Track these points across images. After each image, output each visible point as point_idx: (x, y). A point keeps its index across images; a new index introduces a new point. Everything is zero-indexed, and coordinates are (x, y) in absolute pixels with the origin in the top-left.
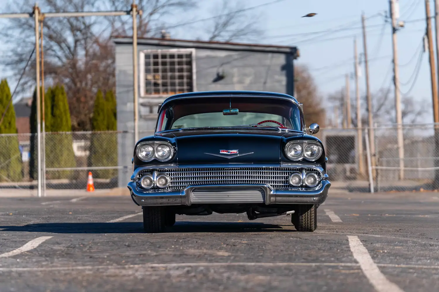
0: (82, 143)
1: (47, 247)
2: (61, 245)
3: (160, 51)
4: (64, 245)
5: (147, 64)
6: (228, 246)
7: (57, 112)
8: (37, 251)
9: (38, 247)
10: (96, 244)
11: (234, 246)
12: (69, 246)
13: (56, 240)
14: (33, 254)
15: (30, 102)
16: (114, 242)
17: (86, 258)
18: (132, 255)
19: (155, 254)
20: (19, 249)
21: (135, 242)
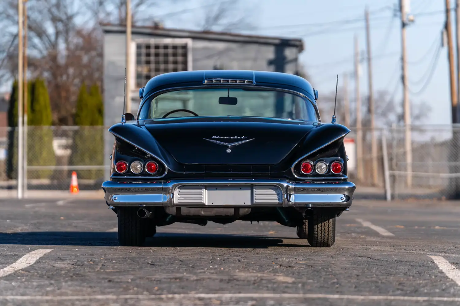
0: (63, 141)
1: (46, 265)
2: (65, 262)
3: (153, 41)
4: (69, 262)
5: (139, 55)
6: (282, 267)
7: (37, 107)
8: (36, 270)
9: (35, 264)
10: (110, 260)
11: (290, 267)
12: (75, 263)
13: (58, 254)
14: (30, 274)
15: (7, 97)
16: (133, 259)
17: (103, 282)
18: (165, 278)
19: (195, 278)
20: (11, 265)
21: (160, 259)
